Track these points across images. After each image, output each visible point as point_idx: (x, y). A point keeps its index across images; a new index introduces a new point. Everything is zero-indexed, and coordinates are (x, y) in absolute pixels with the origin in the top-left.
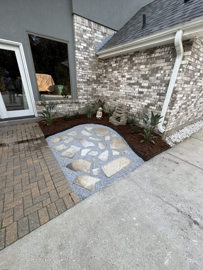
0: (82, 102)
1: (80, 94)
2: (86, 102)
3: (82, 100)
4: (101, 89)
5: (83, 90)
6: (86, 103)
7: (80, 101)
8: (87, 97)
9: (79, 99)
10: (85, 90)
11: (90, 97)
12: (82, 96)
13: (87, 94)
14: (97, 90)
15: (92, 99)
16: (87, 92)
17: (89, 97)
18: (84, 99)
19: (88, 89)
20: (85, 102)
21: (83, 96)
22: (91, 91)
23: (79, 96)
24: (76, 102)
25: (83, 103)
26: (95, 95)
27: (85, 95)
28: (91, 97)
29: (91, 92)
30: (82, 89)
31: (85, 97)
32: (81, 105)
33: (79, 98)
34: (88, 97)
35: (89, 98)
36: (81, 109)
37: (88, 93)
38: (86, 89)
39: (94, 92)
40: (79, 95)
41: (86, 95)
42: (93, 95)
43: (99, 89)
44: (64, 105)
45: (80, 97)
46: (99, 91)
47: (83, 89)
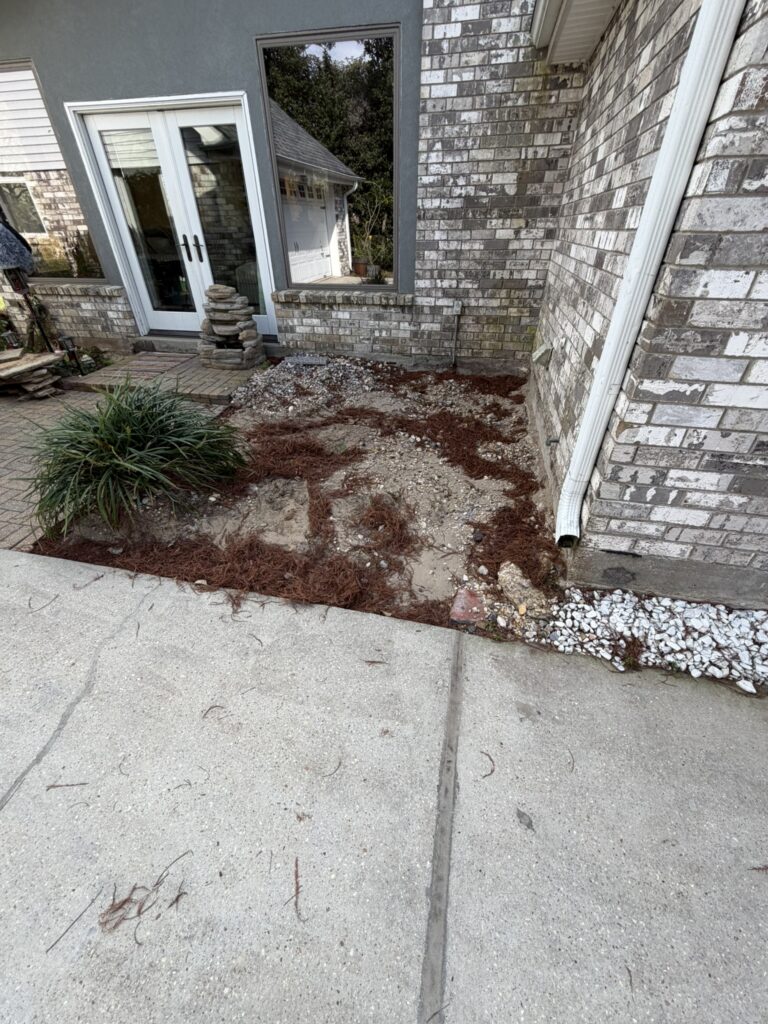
0: (430, 307)
1: (425, 271)
2: (448, 307)
3: (429, 296)
4: (538, 247)
5: (437, 250)
6: (446, 312)
7: (421, 301)
8: (454, 286)
9: (417, 294)
10: (451, 251)
11: (470, 286)
12: (432, 277)
13: (457, 271)
14: (515, 251)
15: (480, 294)
16: (458, 259)
17: (466, 285)
18: (440, 294)
19: (466, 247)
20: (441, 307)
21: (438, 281)
22: (478, 255)
23: (419, 278)
24: (402, 303)
25: (435, 310)
26: (498, 277)
27: (448, 273)
28: (476, 286)
29: (478, 261)
30: (433, 245)
31: (446, 284)
32: (423, 317)
33: (420, 290)
34: (461, 286)
35: (467, 291)
36: (422, 337)
37: (464, 265)
38: (454, 246)
39: (493, 264)
40: (421, 273)
41: (454, 273)
42: (486, 274)
43: (527, 245)
44: (355, 310)
45: (421, 284)
46: (528, 254)
47: (442, 245)
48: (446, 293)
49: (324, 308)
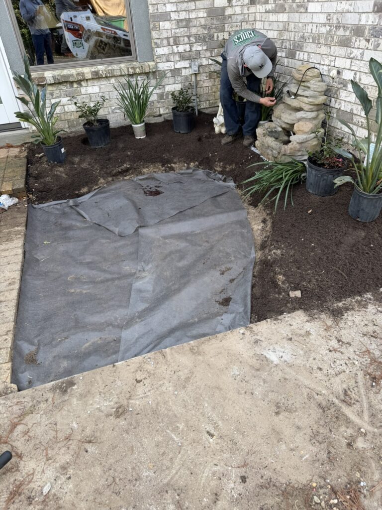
0: (171, 70)
1: (162, 39)
2: (185, 68)
3: (168, 61)
4: (246, 11)
5: (170, 20)
6: (185, 73)
7: (163, 66)
8: (188, 49)
9: (158, 60)
10: (181, 20)
11: (200, 48)
12: (169, 45)
13: (189, 37)
14: (230, 16)
15: (209, 54)
16: (187, 27)
17: (197, 47)
18: (177, 58)
19: (193, 15)
20: (180, 69)
21: (175, 47)
22: (203, 22)
23: (158, 47)
24: (147, 70)
25: (176, 72)
26: (221, 38)
27: (181, 39)
28: (205, 48)
29: (204, 27)
30: (166, 17)
31: (181, 49)
32: (166, 81)
33: (159, 56)
34: (194, 49)
35: (198, 53)
36: (167, 98)
37: (194, 31)
38: (183, 15)
39: (215, 28)
40: (159, 41)
41: (186, 39)
42: (211, 37)
43: (238, 10)
44: (103, 82)
45: (160, 51)
46: (240, 18)
47: (174, 16)
48: (183, 57)
49: (72, 86)
